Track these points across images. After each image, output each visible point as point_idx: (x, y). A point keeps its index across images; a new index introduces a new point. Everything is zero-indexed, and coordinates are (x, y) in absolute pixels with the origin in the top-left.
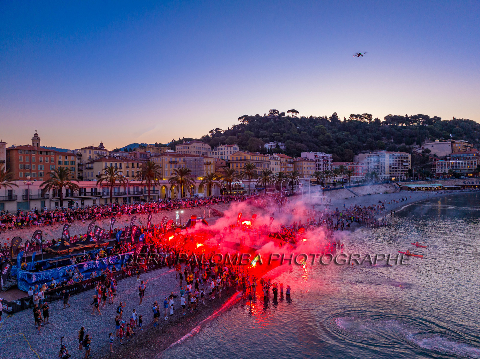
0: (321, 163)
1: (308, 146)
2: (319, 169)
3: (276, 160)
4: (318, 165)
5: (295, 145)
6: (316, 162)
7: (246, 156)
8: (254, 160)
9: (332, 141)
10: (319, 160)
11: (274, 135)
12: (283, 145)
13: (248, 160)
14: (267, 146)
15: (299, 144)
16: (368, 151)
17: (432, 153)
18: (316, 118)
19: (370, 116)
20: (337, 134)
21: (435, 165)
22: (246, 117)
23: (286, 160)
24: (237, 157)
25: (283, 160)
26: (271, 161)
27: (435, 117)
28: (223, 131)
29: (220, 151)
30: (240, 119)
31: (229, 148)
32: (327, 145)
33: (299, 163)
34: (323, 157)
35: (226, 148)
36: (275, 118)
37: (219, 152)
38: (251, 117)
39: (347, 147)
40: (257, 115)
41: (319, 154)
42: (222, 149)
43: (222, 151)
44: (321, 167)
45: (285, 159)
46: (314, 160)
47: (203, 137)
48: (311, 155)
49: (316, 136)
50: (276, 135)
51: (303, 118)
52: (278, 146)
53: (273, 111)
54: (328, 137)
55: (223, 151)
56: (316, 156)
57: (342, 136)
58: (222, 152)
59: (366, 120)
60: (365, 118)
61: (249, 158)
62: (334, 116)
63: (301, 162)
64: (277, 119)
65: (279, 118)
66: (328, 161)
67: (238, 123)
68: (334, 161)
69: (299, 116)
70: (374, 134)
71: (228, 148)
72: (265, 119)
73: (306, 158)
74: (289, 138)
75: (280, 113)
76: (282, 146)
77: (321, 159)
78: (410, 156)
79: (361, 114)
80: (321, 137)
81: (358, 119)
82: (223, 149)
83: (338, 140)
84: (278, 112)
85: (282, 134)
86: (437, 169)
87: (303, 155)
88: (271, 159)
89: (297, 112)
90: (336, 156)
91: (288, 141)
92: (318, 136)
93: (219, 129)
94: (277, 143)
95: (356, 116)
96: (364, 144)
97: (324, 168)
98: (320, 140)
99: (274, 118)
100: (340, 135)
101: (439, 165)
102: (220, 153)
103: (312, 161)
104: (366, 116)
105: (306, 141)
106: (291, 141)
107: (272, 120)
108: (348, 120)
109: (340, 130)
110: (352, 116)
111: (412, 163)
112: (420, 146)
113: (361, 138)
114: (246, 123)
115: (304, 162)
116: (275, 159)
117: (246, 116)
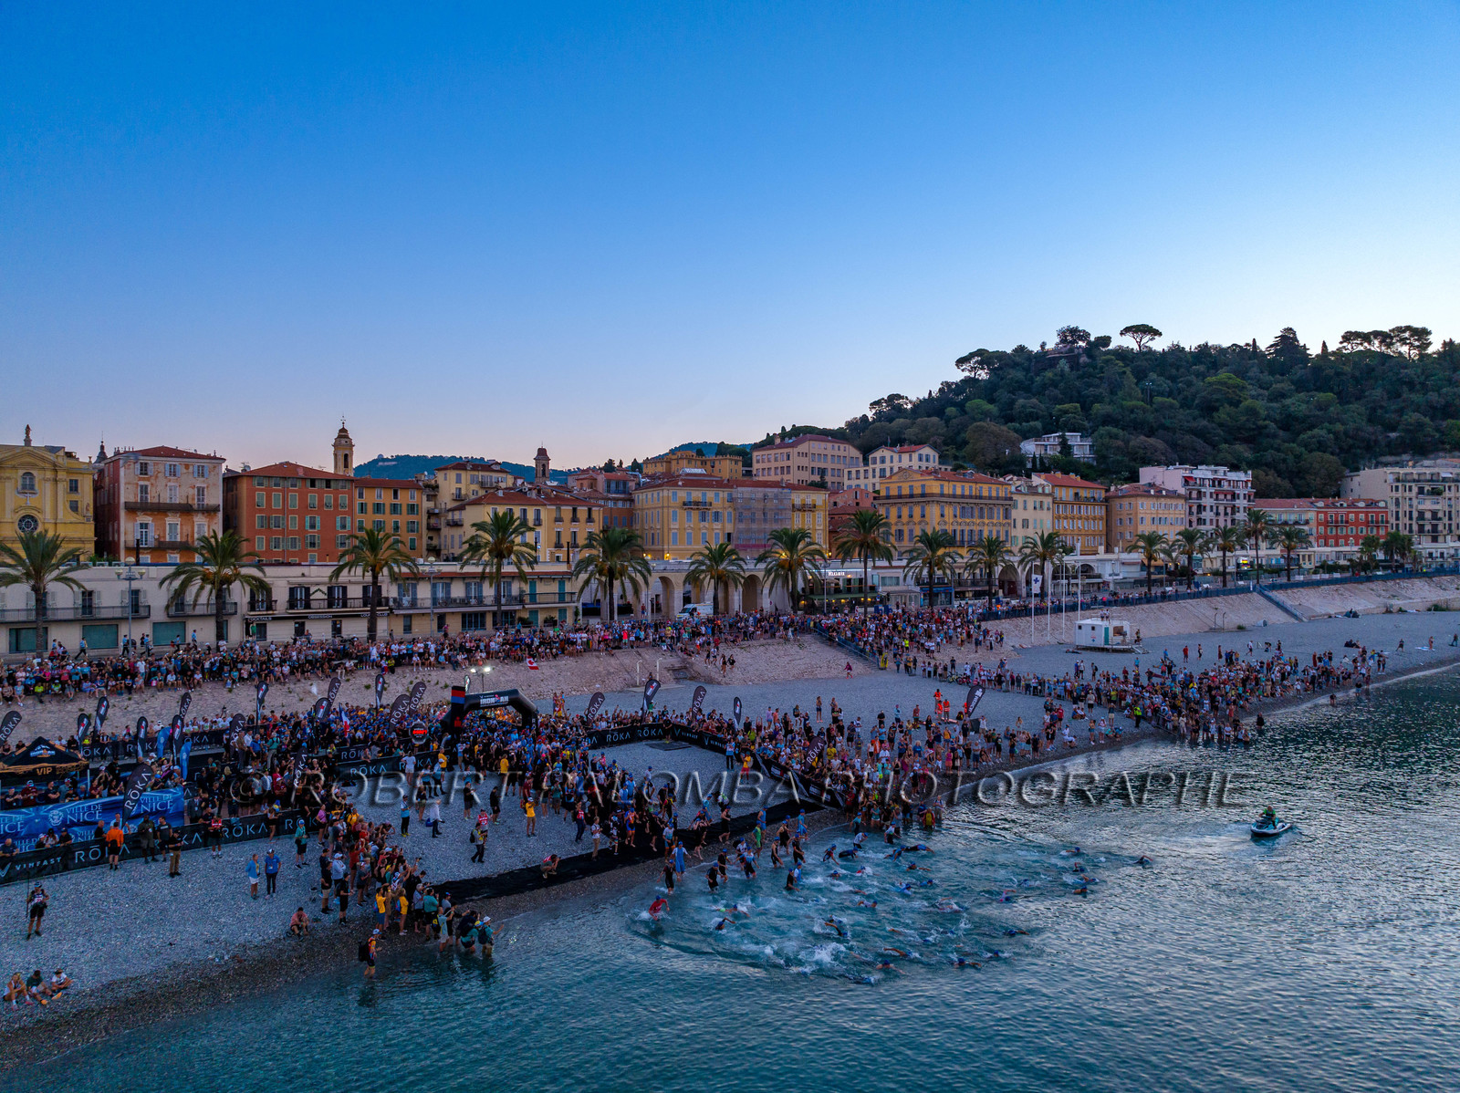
0: (1207, 501)
1: (1174, 445)
2: (1201, 521)
3: (1036, 494)
4: (1194, 509)
5: (1127, 442)
6: (1188, 498)
7: (927, 483)
8: (954, 496)
9: (1266, 427)
10: (1199, 492)
11: (1060, 410)
12: (1088, 442)
13: (932, 495)
14: (1030, 447)
15: (1139, 440)
16: (1405, 457)
18: (1222, 351)
19: (1421, 334)
20: (1288, 401)
22: (983, 357)
23: (1076, 494)
24: (900, 488)
25: (1067, 494)
26: (1015, 497)
28: (911, 402)
29: (878, 466)
30: (960, 362)
31: (905, 457)
32: (1247, 441)
33: (1125, 502)
34: (1216, 482)
35: (896, 457)
36: (1079, 356)
37: (874, 470)
38: (1000, 356)
39: (1322, 447)
40: (1021, 349)
41: (1203, 472)
42: (883, 461)
43: (883, 466)
44: (1207, 515)
45: (1071, 492)
46: (1182, 491)
47: (849, 424)
48: (1171, 477)
49: (1209, 409)
50: (1066, 412)
51: (1177, 350)
52: (1066, 448)
53: (1071, 335)
54: (1252, 412)
55: (887, 465)
56: (1187, 480)
57: (1304, 406)
58: (883, 470)
59: (1404, 349)
60: (1403, 341)
61: (936, 490)
62: (1288, 340)
63: (1133, 500)
64: (1084, 359)
65: (1090, 356)
66: (1234, 496)
67: (957, 375)
68: (1258, 495)
69: (1159, 345)
70: (1433, 396)
71: (903, 455)
72: (1043, 359)
73: (1151, 485)
74: (1107, 420)
75: (1092, 339)
76: (1081, 447)
77: (1208, 490)
79: (1386, 329)
80: (1223, 414)
81: (1376, 346)
82: (888, 460)
83: (1289, 423)
84: (1084, 336)
85: (1086, 408)
87: (1148, 474)
88: (1018, 491)
89: (1157, 333)
90: (1272, 478)
91: (1102, 430)
92: (1217, 409)
93: (899, 397)
94: (1063, 437)
95: (1366, 337)
96: (1393, 435)
97: (1221, 519)
98: (1221, 425)
99: (1072, 357)
100: (1298, 404)
102: (878, 474)
103: (1173, 495)
104: (1407, 335)
105: (1166, 428)
106: (1115, 430)
107: (1063, 362)
108: (1338, 353)
109: (1300, 386)
110: (1348, 337)
113: (1379, 411)
114: (983, 375)
115: (1140, 501)
116: (1033, 491)
117: (980, 352)
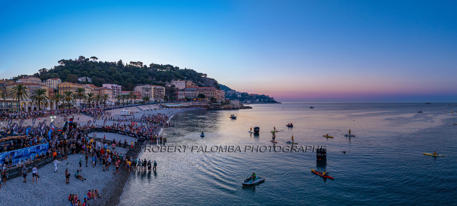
0: (115, 91)
1: (106, 80)
2: (114, 95)
3: (88, 88)
4: (113, 92)
5: (98, 79)
6: (112, 90)
7: (70, 85)
8: (75, 88)
9: (121, 78)
10: (114, 89)
11: (84, 72)
12: (90, 79)
13: (71, 87)
14: (80, 79)
15: (100, 79)
16: (141, 85)
17: (176, 87)
18: (109, 63)
19: (142, 63)
20: (123, 73)
21: (178, 94)
22: (63, 61)
23: (95, 89)
24: (64, 86)
25: (93, 88)
26: (85, 89)
27: (176, 67)
28: (48, 70)
29: (49, 83)
30: (59, 62)
31: (55, 81)
32: (117, 80)
33: (102, 90)
34: (116, 87)
35: (53, 81)
38: (67, 61)
39: (130, 82)
40: (71, 60)
41: (114, 85)
42: (50, 81)
44: (115, 93)
46: (111, 89)
47: (34, 74)
48: (109, 86)
49: (110, 74)
50: (85, 73)
51: (100, 62)
52: (87, 80)
53: (82, 57)
54: (118, 75)
56: (112, 86)
57: (126, 75)
59: (139, 66)
60: (139, 64)
62: (120, 62)
63: (104, 90)
65: (85, 62)
66: (119, 90)
67: (58, 65)
68: (122, 90)
69: (98, 61)
70: (144, 74)
72: (76, 62)
73: (106, 87)
74: (93, 75)
75: (86, 59)
77: (115, 89)
78: (164, 88)
79: (136, 62)
80: (113, 75)
81: (135, 65)
83: (123, 77)
84: (84, 58)
85: (89, 72)
86: (178, 96)
87: (104, 85)
89: (97, 59)
90: (123, 87)
91: (93, 76)
92: (111, 74)
93: (45, 69)
94: (86, 78)
95: (134, 63)
96: (139, 81)
97: (117, 94)
98: (113, 77)
99: (82, 62)
100: (125, 74)
101: (179, 94)
103: (110, 89)
104: (139, 63)
105: (104, 77)
106: (96, 77)
107: (81, 63)
108: (129, 65)
109: (124, 71)
110: (131, 62)
111: (166, 92)
112: (170, 83)
113: (137, 76)
114: (64, 65)
